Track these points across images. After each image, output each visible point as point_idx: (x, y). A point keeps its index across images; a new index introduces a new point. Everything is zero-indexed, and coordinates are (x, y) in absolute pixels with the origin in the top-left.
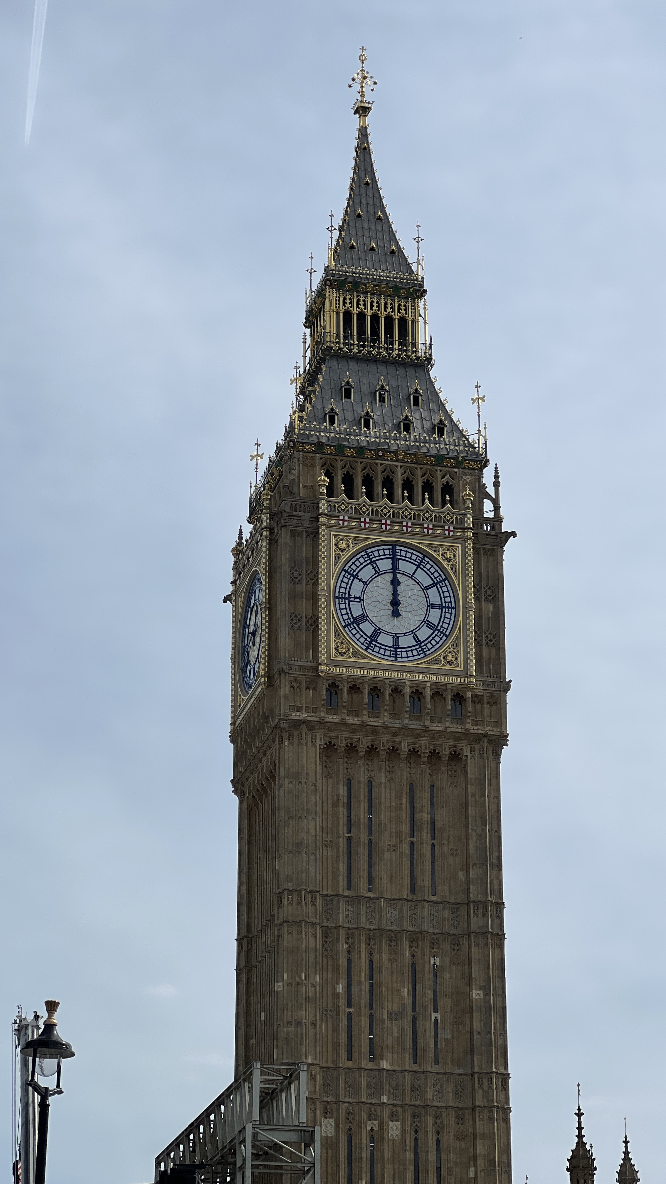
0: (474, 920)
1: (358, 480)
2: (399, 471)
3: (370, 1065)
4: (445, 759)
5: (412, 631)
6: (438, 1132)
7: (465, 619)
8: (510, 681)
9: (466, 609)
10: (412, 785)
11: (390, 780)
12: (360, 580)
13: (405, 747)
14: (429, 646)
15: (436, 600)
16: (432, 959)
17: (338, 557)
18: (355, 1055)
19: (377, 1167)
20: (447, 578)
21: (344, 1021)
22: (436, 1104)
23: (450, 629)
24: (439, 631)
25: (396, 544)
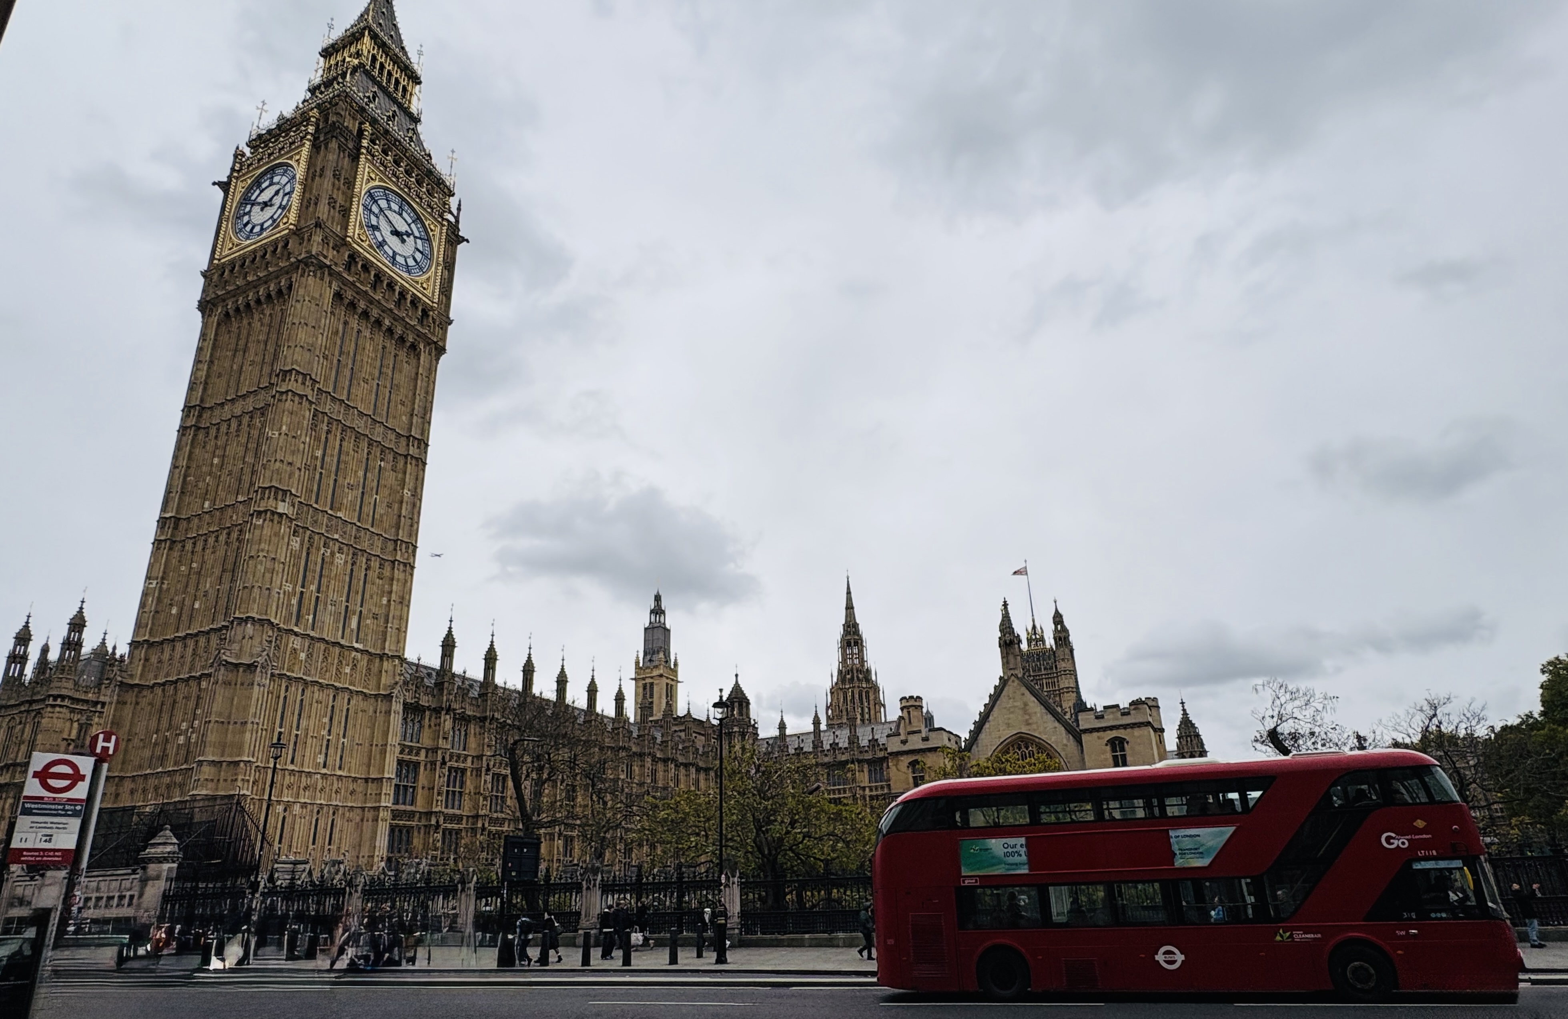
0: (411, 448)
3: (330, 512)
4: (408, 344)
5: (405, 257)
6: (366, 570)
8: (453, 320)
9: (437, 264)
10: (384, 349)
11: (372, 339)
12: (379, 205)
13: (387, 323)
14: (413, 271)
15: (421, 248)
16: (380, 461)
17: (368, 181)
18: (321, 501)
19: (324, 581)
20: (429, 240)
21: (317, 476)
22: (369, 551)
23: (425, 270)
24: (419, 266)
25: (403, 199)
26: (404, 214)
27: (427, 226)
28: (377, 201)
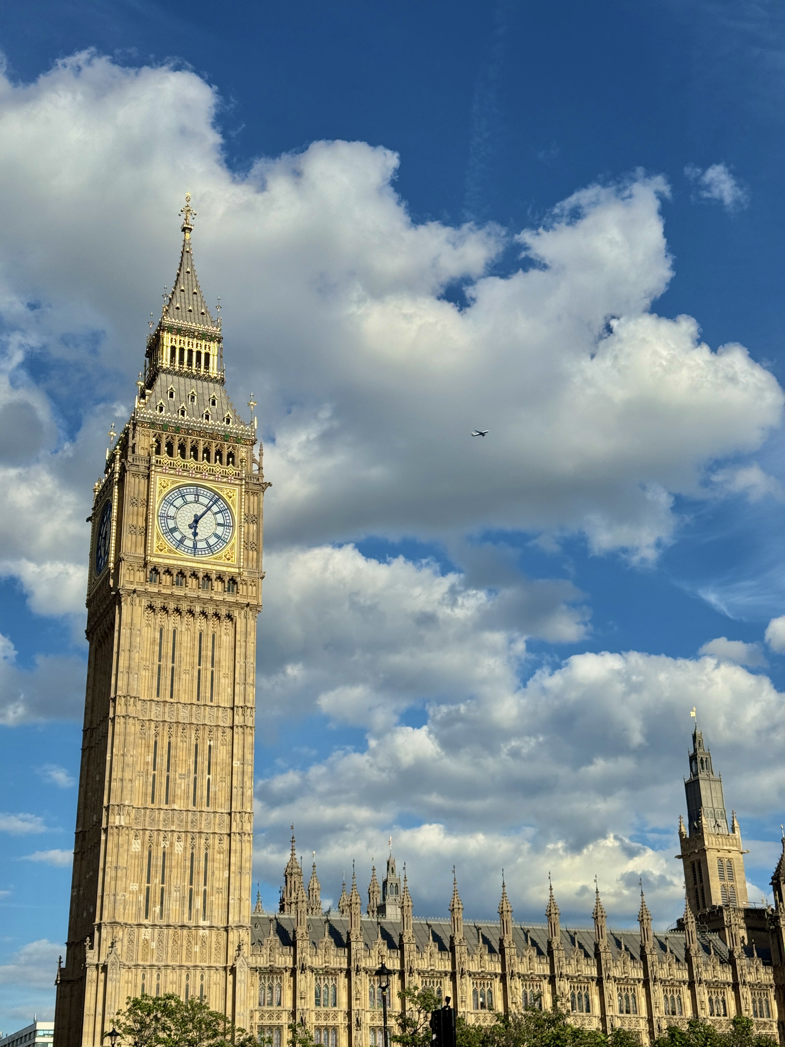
0: (236, 718)
1: (176, 447)
2: (202, 443)
3: (165, 807)
5: (205, 539)
6: (206, 849)
7: (239, 533)
8: (265, 572)
9: (240, 527)
10: (201, 634)
11: (188, 630)
12: (174, 506)
13: (198, 609)
14: (216, 548)
16: (208, 742)
17: (161, 492)
18: (156, 800)
19: (167, 871)
20: (229, 508)
21: (151, 779)
22: (205, 831)
23: (229, 539)
24: (222, 540)
25: (197, 486)
26: (202, 499)
27: (225, 496)
28: (172, 504)
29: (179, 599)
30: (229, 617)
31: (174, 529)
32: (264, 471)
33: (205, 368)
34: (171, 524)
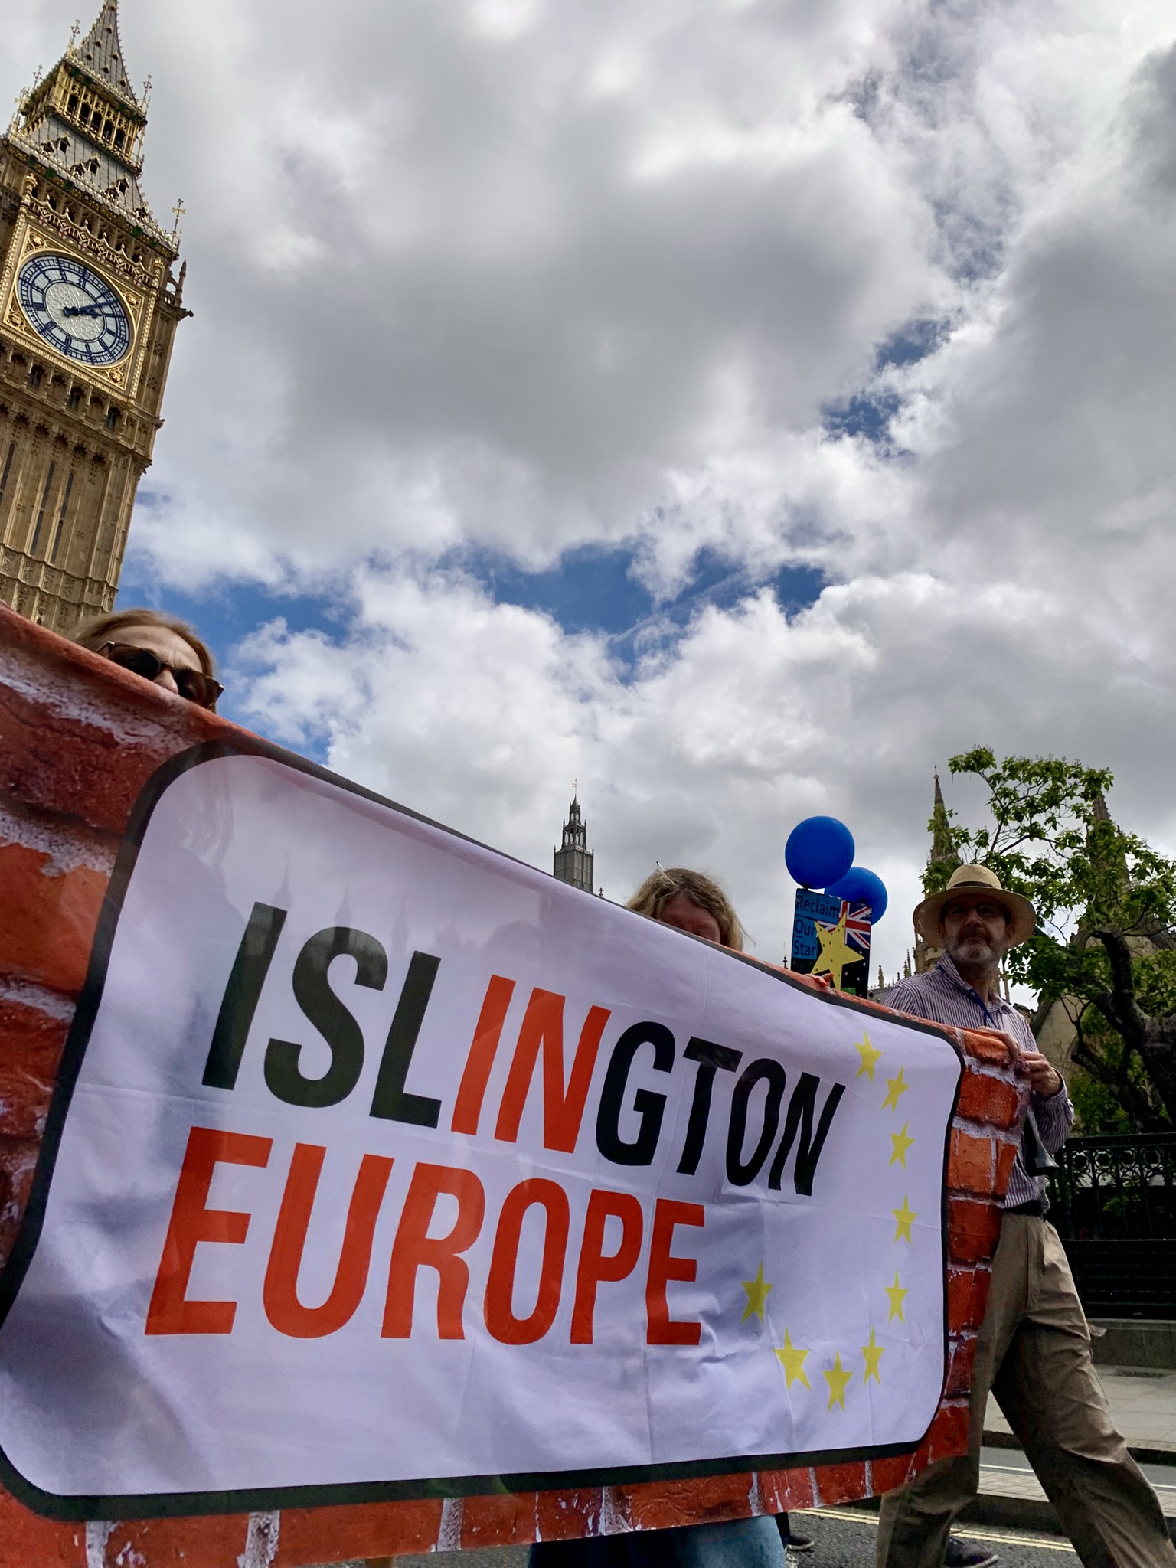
1: (60, 209)
2: (99, 222)
4: (90, 457)
5: (85, 341)
7: (136, 354)
8: (163, 420)
9: (138, 347)
10: (52, 465)
11: (33, 452)
12: (47, 277)
13: (55, 429)
14: (98, 359)
15: (113, 329)
17: (30, 248)
20: (127, 316)
23: (119, 356)
24: (110, 353)
25: (86, 267)
26: (88, 286)
27: (124, 298)
28: (43, 272)
29: (30, 402)
30: (99, 459)
31: (41, 307)
32: (183, 297)
33: (115, 143)
34: (37, 298)
